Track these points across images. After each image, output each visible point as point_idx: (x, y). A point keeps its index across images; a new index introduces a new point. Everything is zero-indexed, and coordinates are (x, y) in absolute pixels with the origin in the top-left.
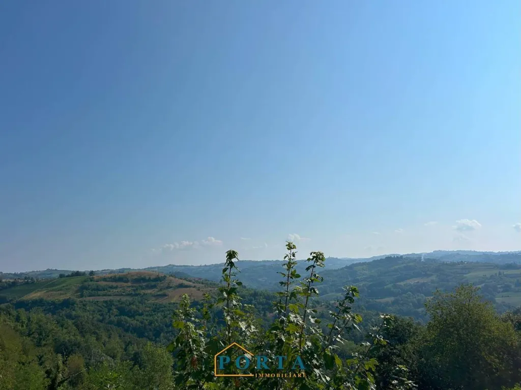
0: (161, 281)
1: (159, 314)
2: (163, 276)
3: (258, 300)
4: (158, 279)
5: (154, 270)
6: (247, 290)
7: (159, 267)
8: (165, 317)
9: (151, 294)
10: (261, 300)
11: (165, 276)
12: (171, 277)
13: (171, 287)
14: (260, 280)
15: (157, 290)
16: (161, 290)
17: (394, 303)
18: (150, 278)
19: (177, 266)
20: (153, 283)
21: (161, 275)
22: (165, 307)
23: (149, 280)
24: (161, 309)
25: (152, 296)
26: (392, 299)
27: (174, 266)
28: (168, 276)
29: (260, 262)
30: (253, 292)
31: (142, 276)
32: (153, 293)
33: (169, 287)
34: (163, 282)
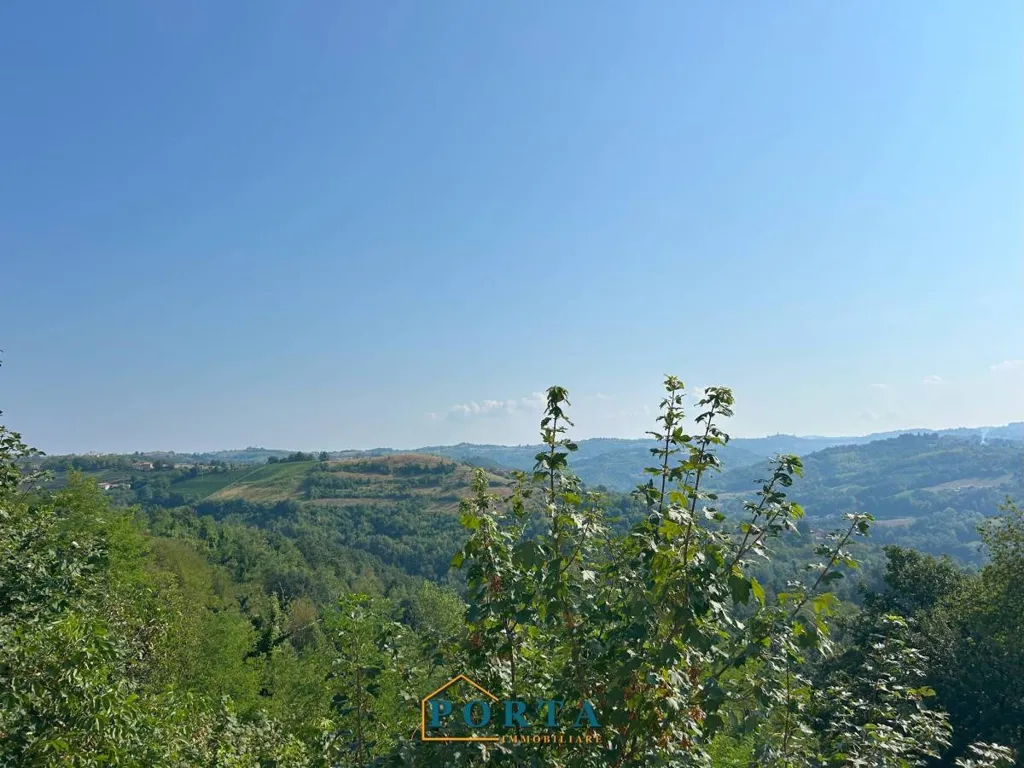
0: (446, 474)
1: (445, 534)
2: (450, 463)
3: (630, 515)
4: (441, 469)
5: (435, 452)
6: (609, 495)
7: (442, 448)
8: (457, 539)
9: (430, 495)
10: (636, 515)
11: (454, 465)
12: (465, 468)
13: (465, 485)
14: (633, 476)
15: (439, 489)
16: (447, 489)
17: (914, 528)
18: (427, 468)
19: (477, 446)
20: (433, 477)
21: (447, 462)
22: (455, 520)
23: (426, 470)
24: (448, 524)
25: (432, 499)
26: (908, 521)
27: (470, 445)
28: (460, 464)
29: (635, 441)
30: (619, 499)
31: (414, 464)
32: (434, 493)
33: (461, 485)
34: (451, 474)
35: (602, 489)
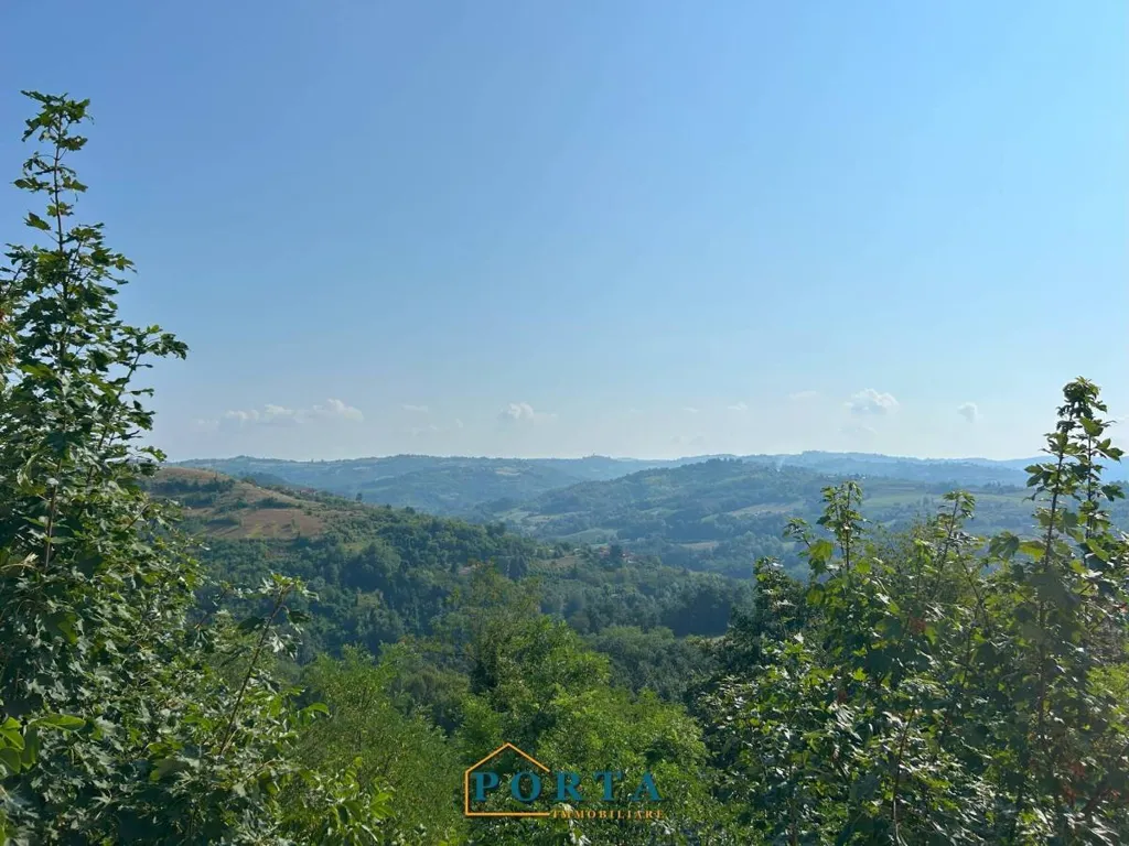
0: (221, 492)
1: (218, 563)
2: (226, 479)
3: (440, 540)
4: (215, 486)
5: (206, 465)
6: (418, 517)
7: (214, 461)
8: (233, 569)
9: (199, 517)
10: (447, 539)
11: (232, 481)
12: (245, 485)
13: (244, 506)
14: (442, 497)
15: (212, 510)
16: (222, 511)
17: (717, 552)
18: (196, 483)
19: (259, 460)
20: (203, 496)
21: (222, 478)
22: (231, 547)
23: (196, 488)
24: (223, 552)
25: (202, 522)
26: (712, 545)
27: (249, 459)
28: (238, 481)
29: (447, 459)
30: (430, 521)
31: (179, 480)
32: (204, 515)
33: (240, 506)
34: (228, 493)
35: (410, 511)
